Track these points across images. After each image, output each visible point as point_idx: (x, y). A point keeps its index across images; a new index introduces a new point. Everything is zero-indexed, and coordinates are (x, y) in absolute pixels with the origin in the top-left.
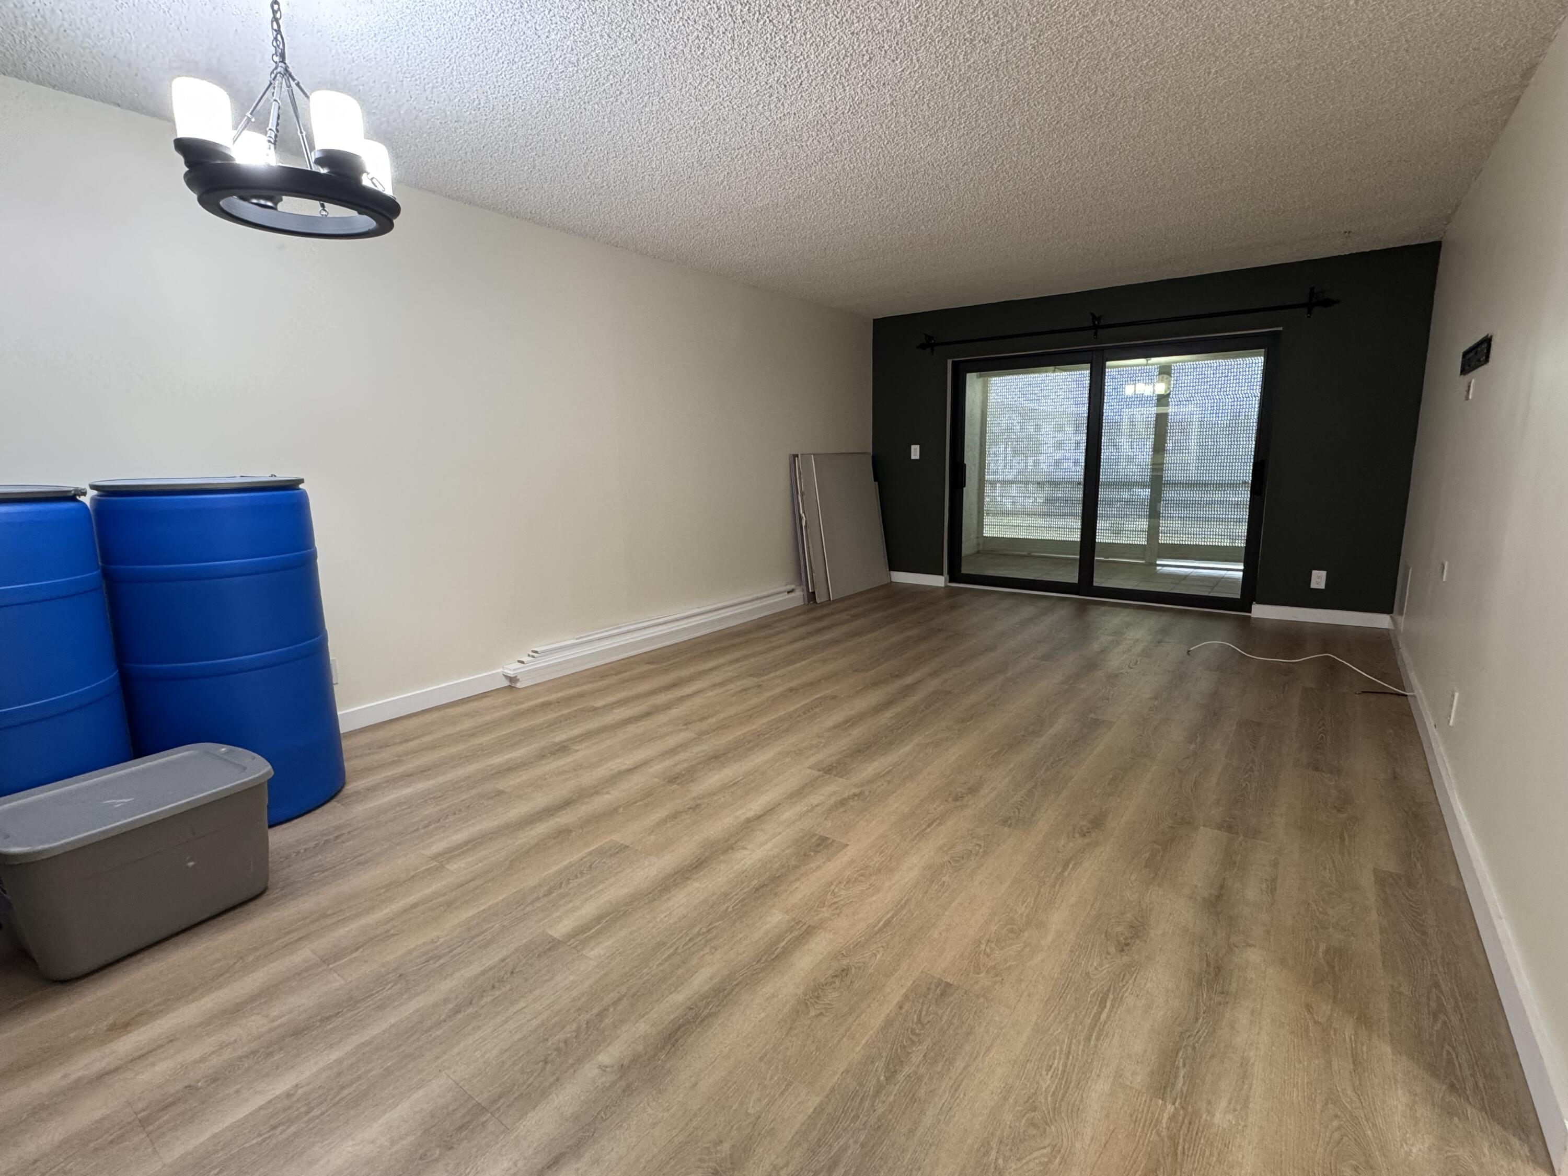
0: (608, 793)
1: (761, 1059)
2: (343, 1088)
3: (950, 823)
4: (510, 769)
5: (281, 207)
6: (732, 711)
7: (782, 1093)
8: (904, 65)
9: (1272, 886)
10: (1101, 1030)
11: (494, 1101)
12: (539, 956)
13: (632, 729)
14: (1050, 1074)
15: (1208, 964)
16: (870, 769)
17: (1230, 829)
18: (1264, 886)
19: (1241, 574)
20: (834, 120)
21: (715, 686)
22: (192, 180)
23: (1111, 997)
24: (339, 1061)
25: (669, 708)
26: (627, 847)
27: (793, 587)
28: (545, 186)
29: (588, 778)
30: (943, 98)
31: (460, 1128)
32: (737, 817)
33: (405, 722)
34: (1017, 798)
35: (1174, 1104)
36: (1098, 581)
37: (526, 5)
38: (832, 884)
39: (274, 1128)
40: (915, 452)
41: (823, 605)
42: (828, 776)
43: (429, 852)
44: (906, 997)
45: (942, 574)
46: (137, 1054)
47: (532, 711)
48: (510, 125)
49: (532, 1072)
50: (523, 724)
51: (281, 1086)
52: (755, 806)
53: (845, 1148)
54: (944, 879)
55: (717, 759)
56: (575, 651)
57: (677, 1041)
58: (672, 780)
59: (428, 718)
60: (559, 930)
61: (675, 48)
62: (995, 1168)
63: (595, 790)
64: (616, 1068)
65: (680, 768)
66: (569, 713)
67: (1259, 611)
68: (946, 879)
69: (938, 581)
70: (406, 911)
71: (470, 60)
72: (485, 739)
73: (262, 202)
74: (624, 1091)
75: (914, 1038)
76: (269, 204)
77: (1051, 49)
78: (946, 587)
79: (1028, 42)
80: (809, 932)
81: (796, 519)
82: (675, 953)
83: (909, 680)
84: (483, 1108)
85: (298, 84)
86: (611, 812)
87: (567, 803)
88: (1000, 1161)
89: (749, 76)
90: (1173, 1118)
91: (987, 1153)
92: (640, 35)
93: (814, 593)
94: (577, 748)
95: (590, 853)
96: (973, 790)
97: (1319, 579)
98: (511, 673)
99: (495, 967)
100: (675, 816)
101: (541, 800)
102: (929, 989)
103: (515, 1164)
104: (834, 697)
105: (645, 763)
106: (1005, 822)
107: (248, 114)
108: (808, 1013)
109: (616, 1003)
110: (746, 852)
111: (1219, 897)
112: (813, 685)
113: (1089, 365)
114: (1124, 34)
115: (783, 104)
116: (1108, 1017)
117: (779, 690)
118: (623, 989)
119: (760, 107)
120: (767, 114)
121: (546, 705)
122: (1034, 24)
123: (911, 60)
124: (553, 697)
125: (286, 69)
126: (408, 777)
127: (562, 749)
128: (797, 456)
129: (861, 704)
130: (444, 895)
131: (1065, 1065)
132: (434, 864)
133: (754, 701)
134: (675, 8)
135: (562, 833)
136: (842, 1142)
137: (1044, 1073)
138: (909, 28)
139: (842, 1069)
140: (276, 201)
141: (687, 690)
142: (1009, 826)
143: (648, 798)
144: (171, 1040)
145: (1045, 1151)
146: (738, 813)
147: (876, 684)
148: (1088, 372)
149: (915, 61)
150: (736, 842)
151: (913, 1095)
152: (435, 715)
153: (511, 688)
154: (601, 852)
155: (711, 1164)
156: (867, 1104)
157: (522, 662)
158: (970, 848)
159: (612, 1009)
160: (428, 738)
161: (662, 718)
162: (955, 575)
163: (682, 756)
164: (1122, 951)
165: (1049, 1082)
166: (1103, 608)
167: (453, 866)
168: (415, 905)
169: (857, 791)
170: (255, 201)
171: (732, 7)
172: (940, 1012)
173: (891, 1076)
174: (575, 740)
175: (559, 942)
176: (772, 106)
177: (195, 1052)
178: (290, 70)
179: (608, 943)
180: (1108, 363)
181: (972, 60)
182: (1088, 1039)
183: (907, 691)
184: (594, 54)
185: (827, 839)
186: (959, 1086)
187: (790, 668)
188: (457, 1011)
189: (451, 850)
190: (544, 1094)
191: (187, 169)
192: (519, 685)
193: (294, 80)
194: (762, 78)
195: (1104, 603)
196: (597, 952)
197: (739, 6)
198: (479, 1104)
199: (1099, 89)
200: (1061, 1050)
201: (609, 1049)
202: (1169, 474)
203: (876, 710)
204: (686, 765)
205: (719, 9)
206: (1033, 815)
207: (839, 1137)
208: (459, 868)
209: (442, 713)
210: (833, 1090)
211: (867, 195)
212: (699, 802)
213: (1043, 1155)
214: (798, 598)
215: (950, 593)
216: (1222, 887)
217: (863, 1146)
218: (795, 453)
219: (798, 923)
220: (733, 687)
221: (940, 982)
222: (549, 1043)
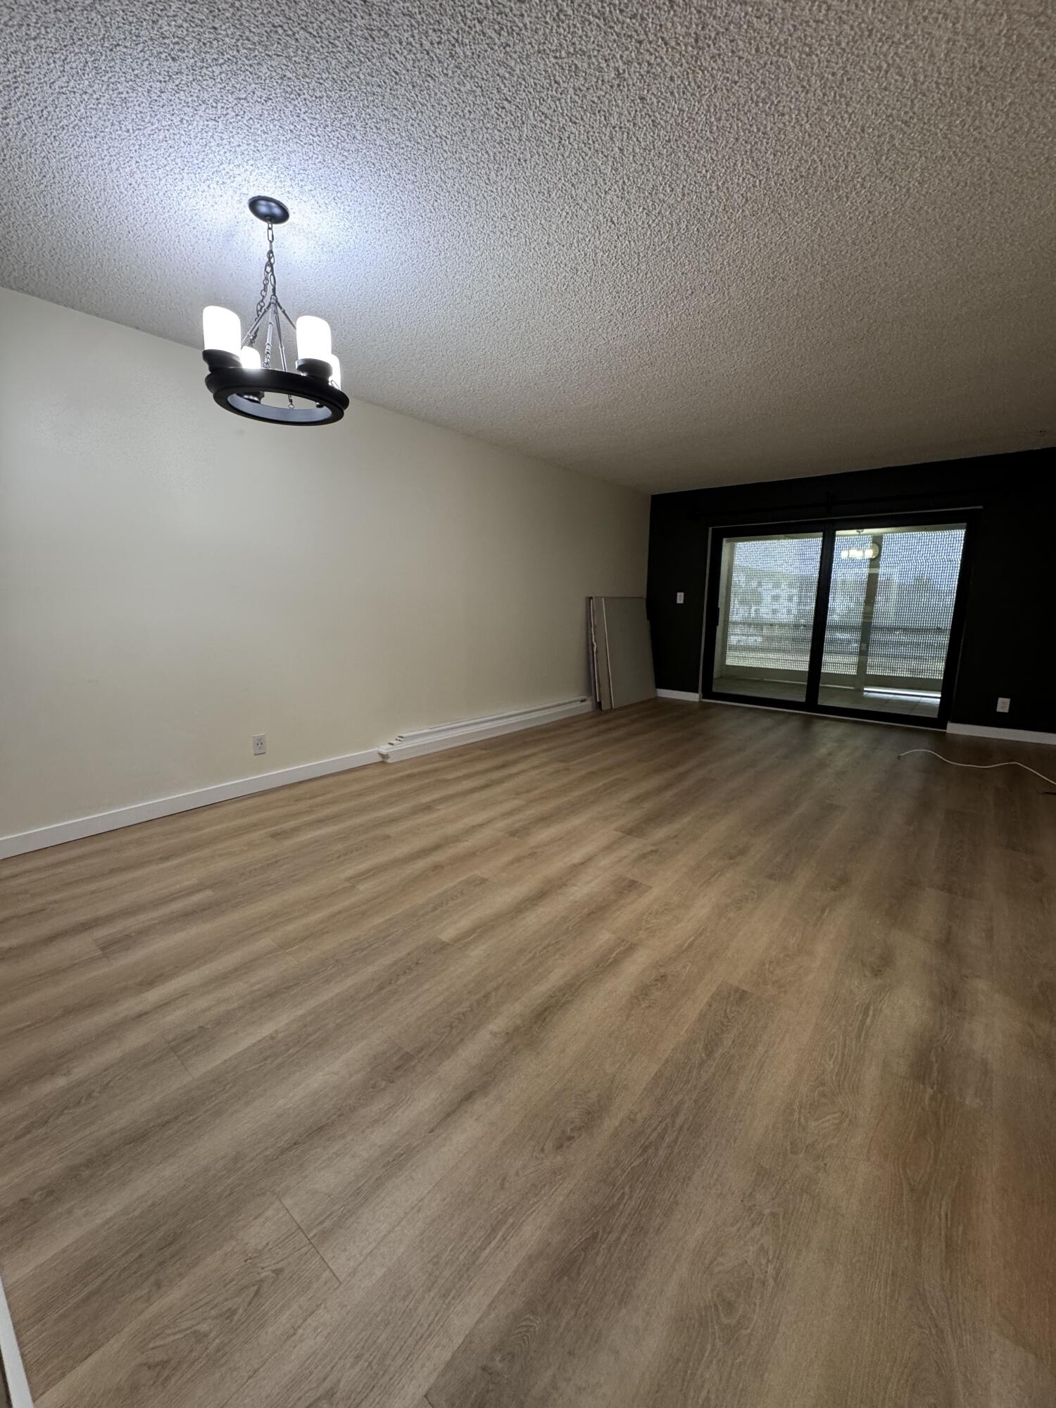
0: (467, 841)
1: (610, 1036)
2: (310, 1035)
3: (728, 875)
4: (392, 820)
5: (262, 401)
6: (551, 786)
7: (630, 1060)
8: (717, 297)
9: (990, 933)
10: (867, 1035)
11: (419, 1052)
12: (435, 953)
13: (477, 796)
14: (832, 1060)
15: (946, 990)
16: (661, 833)
17: (950, 891)
18: (984, 935)
19: (939, 700)
20: (654, 340)
21: (534, 768)
22: (210, 382)
23: (872, 1008)
24: (303, 1016)
25: (503, 782)
26: (486, 880)
27: (583, 697)
28: (428, 390)
29: (451, 829)
30: (742, 323)
31: (397, 1068)
32: (565, 863)
33: (310, 785)
34: (778, 859)
35: (932, 1088)
36: (822, 701)
37: (443, 253)
38: (644, 914)
39: (265, 1059)
40: (680, 598)
41: (607, 712)
42: (629, 837)
43: (343, 876)
44: (712, 997)
45: (697, 692)
46: (161, 1003)
47: (402, 779)
48: (411, 344)
49: (444, 1033)
50: (396, 789)
51: (267, 1030)
52: (578, 855)
53: (682, 1102)
54: (729, 916)
55: (545, 820)
56: (425, 738)
57: (545, 1019)
58: (513, 833)
59: (326, 781)
60: (447, 935)
61: (546, 285)
62: (800, 1124)
63: (456, 839)
64: (503, 1034)
65: (517, 826)
66: (429, 783)
67: (953, 728)
68: (731, 915)
69: (694, 697)
70: (333, 916)
71: (393, 294)
72: (371, 798)
73: (251, 397)
74: (512, 1051)
75: (724, 1028)
76: (256, 399)
77: (834, 285)
78: (700, 702)
79: (817, 280)
80: (631, 948)
81: (589, 645)
82: (533, 957)
83: (681, 769)
84: (412, 1056)
85: (284, 312)
86: (471, 855)
87: (437, 847)
88: (802, 1120)
89: (597, 306)
90: (932, 1098)
91: (791, 1114)
92: (523, 276)
93: (600, 703)
94: (439, 808)
95: (460, 883)
96: (743, 852)
97: (1003, 705)
98: (384, 751)
99: (403, 959)
100: (518, 860)
101: (417, 844)
102: (730, 994)
103: (441, 1095)
104: (625, 780)
105: (490, 821)
106: (771, 877)
107: (248, 333)
108: (640, 1005)
109: (496, 989)
110: (575, 888)
111: (948, 940)
112: (609, 769)
113: (821, 534)
114: (894, 273)
115: (618, 328)
116: (872, 1021)
117: (583, 772)
118: (500, 980)
119: (600, 330)
120: (605, 335)
121: (410, 776)
122: (825, 266)
123: (724, 294)
124: (416, 770)
125: (277, 301)
126: (321, 822)
127: (428, 808)
128: (591, 598)
129: (646, 785)
130: (359, 906)
131: (843, 1054)
132: (347, 884)
133: (566, 780)
134: (553, 255)
135: (437, 868)
136: (680, 1097)
137: (828, 1059)
138: (727, 269)
139: (672, 1047)
140: (260, 396)
141: (514, 770)
142: (775, 880)
143: (495, 846)
144: (184, 994)
145: (836, 1115)
146: (566, 860)
147: (658, 770)
148: (821, 539)
149: (726, 294)
150: (567, 881)
151: (730, 1068)
152: (331, 780)
153: (383, 762)
154: (468, 882)
155: (584, 1106)
156: (695, 1072)
157: (392, 744)
158: (746, 894)
159: (494, 994)
160: (329, 796)
161: (498, 789)
162: (707, 693)
163: (517, 817)
164: (876, 975)
165: (832, 1066)
166: (827, 722)
167: (361, 887)
168: (340, 912)
169: (654, 848)
170: (246, 397)
171: (596, 254)
172: (741, 1011)
173: (710, 1054)
174: (435, 801)
175: (448, 944)
176: (609, 330)
177: (202, 1003)
178: (279, 301)
179: (485, 947)
180: (838, 533)
181: (770, 294)
182: (859, 1036)
183: (681, 777)
184: (485, 290)
185: (637, 882)
186: (763, 1065)
187: (588, 757)
188: (381, 988)
189: (360, 875)
190: (453, 1049)
191: (209, 373)
192: (389, 761)
193: (281, 308)
194: (606, 308)
195: (826, 718)
196: (477, 953)
197: (602, 253)
198: (407, 1053)
199: (866, 316)
200: (839, 1043)
201: (496, 1021)
202: (877, 621)
203: (660, 790)
204: (521, 824)
205: (586, 255)
206: (792, 872)
207: (676, 1094)
208: (366, 888)
209: (336, 778)
210: (667, 1061)
211: (667, 398)
212: (535, 850)
213: (835, 1118)
214: (588, 706)
215: (703, 707)
216: (949, 933)
217: (695, 1101)
218: (590, 596)
219: (623, 941)
220: (549, 769)
221: (737, 990)
222: (452, 1015)
